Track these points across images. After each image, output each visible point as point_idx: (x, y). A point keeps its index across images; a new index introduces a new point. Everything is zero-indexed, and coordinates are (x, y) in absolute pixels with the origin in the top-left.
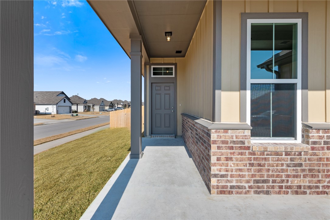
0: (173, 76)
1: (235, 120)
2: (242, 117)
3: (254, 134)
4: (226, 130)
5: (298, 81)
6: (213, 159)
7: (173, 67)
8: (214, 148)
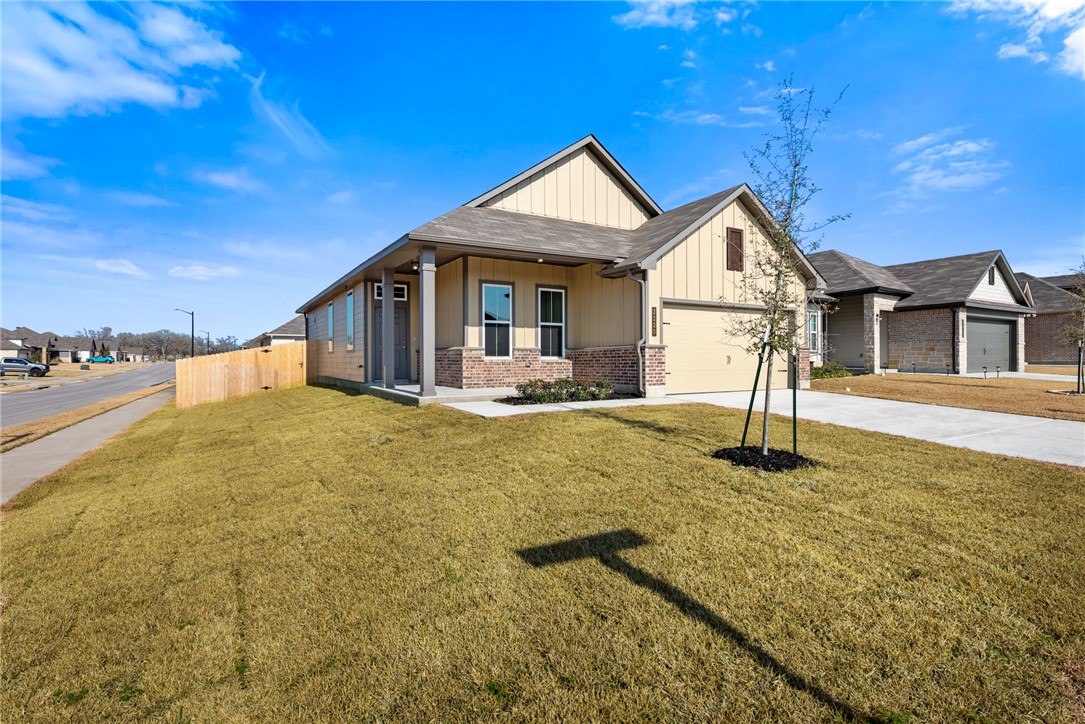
0: (405, 299)
1: (477, 346)
2: (480, 344)
3: (488, 353)
4: (471, 350)
5: (510, 323)
6: (464, 368)
7: (405, 287)
8: (464, 361)
